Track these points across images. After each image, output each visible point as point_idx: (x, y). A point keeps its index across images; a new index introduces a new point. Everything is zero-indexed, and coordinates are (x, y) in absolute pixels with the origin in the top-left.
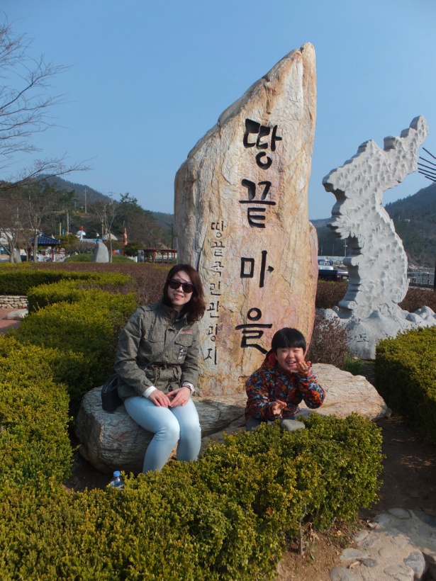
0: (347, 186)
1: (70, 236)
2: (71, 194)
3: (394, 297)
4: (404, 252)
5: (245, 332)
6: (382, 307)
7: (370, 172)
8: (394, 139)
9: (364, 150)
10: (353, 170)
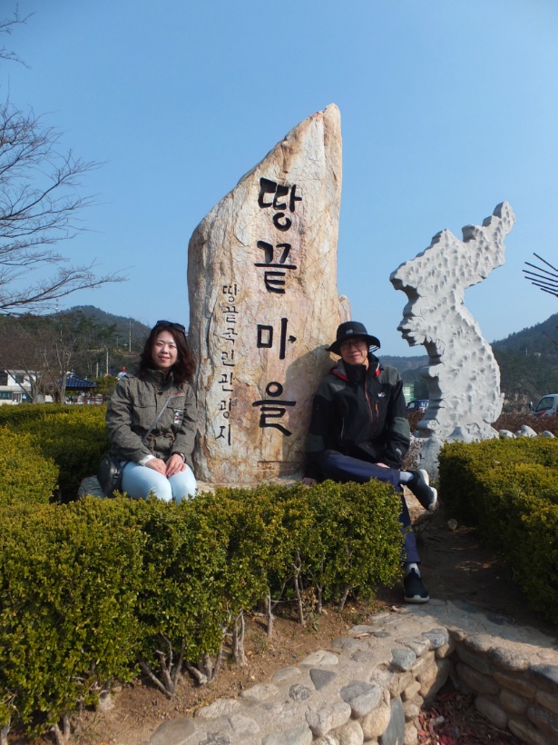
0: (419, 282)
1: (109, 377)
2: (112, 329)
3: (485, 416)
4: (494, 361)
5: (263, 409)
6: (471, 427)
7: (446, 265)
8: (473, 228)
9: (438, 241)
10: (425, 264)
